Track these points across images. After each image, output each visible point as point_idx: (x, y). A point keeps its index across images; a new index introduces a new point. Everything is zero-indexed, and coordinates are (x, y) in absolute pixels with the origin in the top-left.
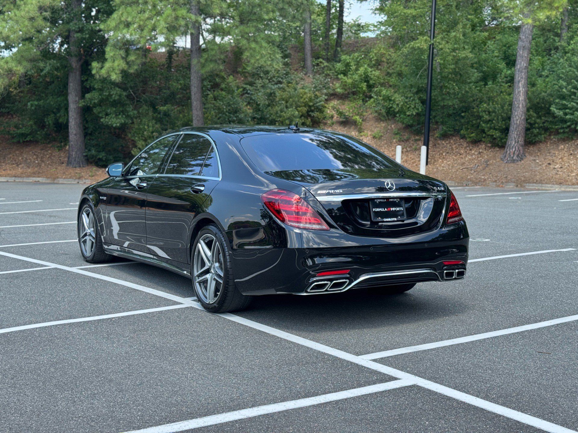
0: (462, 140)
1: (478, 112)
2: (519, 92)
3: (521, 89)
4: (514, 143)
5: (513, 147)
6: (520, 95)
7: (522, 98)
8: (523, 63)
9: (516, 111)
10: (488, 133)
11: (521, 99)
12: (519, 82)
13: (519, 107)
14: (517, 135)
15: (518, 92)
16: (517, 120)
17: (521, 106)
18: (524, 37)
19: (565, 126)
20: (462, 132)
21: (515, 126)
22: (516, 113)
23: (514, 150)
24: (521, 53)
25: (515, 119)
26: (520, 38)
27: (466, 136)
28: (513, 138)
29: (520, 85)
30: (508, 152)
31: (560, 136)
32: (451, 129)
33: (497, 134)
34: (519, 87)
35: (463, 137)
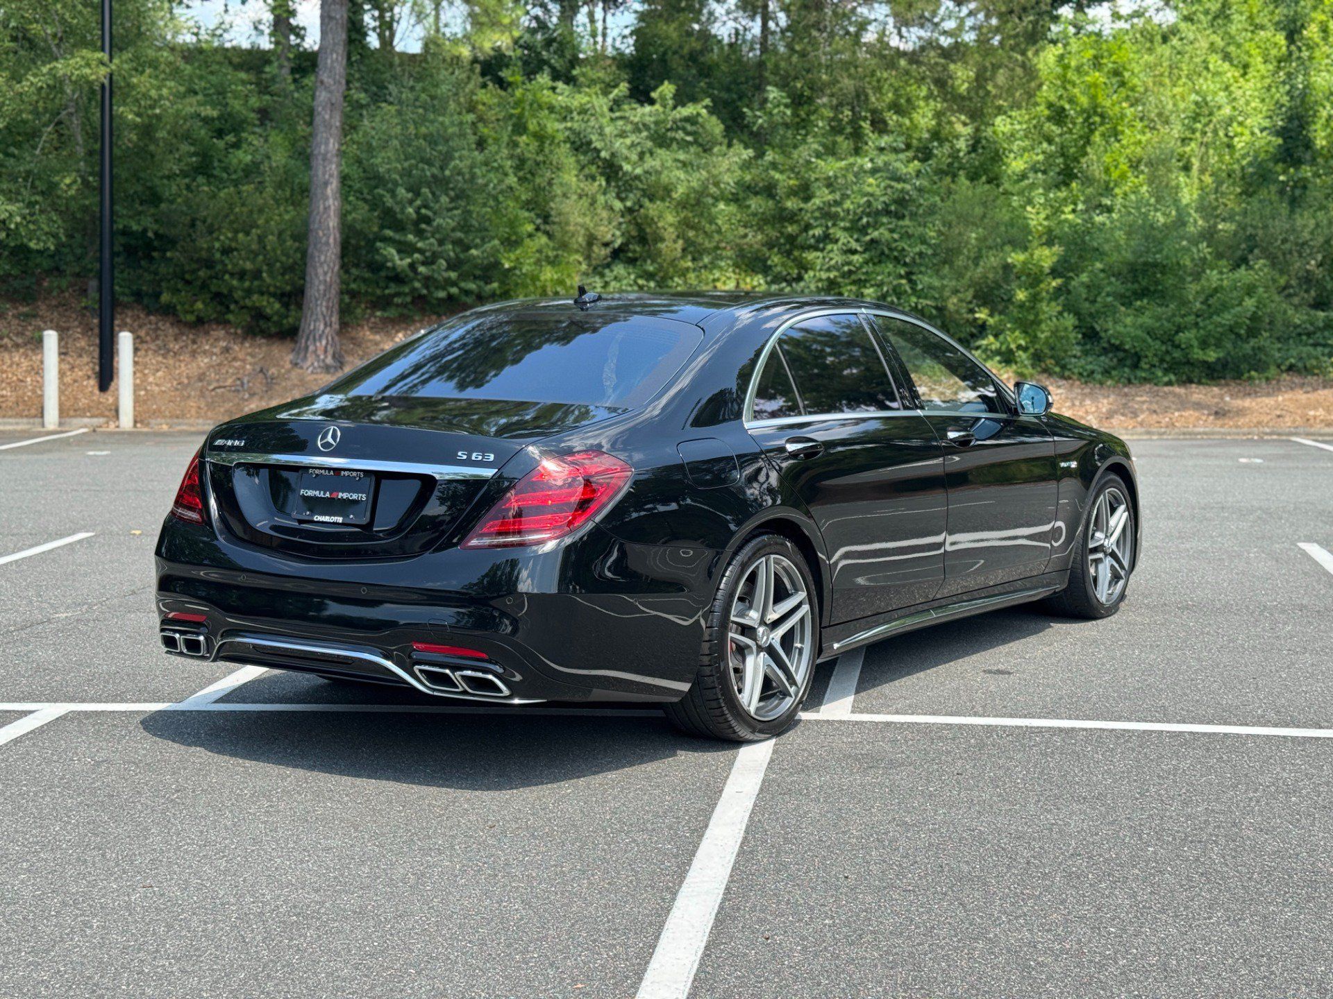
0: (152, 318)
1: (210, 249)
2: (327, 209)
3: (331, 201)
4: (322, 327)
5: (321, 336)
6: (329, 216)
7: (333, 222)
8: (332, 141)
9: (320, 251)
10: (248, 302)
11: (331, 225)
12: (326, 184)
13: (327, 243)
14: (327, 308)
15: (325, 208)
16: (325, 273)
17: (331, 241)
18: (331, 82)
19: (407, 290)
20: (165, 298)
21: (322, 287)
22: (323, 258)
23: (324, 342)
24: (327, 117)
25: (320, 271)
26: (322, 82)
27: (179, 307)
28: (320, 317)
29: (329, 191)
30: (311, 348)
31: (392, 313)
32: (127, 291)
33: (273, 307)
34: (326, 199)
35: (168, 311)
